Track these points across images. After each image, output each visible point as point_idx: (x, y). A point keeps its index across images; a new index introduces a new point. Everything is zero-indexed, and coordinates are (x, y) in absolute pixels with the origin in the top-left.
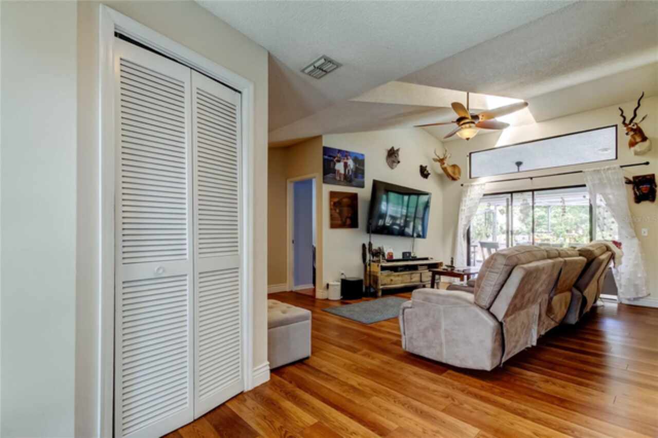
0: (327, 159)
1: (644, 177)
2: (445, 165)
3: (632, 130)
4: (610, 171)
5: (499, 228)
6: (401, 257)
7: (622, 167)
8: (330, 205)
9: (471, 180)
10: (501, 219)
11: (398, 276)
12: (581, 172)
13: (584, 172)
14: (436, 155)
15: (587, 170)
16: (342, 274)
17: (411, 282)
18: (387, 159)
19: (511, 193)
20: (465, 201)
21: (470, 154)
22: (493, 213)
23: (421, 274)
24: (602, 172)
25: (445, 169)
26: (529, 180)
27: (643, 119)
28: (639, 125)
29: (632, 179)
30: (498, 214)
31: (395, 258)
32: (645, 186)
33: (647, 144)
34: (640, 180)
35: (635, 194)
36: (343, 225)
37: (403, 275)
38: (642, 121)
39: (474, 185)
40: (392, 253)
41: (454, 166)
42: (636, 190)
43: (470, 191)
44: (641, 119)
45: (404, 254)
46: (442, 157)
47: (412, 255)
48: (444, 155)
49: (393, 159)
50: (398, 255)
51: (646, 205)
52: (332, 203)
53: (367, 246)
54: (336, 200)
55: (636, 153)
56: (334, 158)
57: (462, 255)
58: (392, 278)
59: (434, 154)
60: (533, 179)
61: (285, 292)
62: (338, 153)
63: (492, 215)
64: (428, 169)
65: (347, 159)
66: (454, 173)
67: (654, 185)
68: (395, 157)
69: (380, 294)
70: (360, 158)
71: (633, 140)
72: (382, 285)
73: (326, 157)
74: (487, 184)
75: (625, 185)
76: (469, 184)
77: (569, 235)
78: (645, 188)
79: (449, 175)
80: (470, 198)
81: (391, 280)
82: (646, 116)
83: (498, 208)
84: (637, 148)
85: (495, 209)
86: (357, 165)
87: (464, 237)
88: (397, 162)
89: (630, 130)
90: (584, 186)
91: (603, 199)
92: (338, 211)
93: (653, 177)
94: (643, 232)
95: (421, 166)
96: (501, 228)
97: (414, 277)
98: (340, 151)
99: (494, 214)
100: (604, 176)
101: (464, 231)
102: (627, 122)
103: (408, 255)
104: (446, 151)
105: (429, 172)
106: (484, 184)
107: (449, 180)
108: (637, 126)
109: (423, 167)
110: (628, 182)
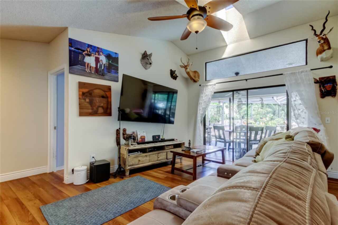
0: (74, 51)
1: (328, 77)
2: (188, 70)
3: (323, 38)
4: (303, 74)
5: (225, 116)
6: (151, 140)
7: (312, 70)
8: (79, 94)
9: (206, 82)
10: (226, 111)
11: (146, 156)
12: (282, 74)
13: (284, 74)
14: (182, 62)
15: (286, 73)
16: (93, 157)
17: (157, 160)
18: (141, 61)
19: (233, 91)
20: (202, 97)
21: (206, 63)
22: (222, 107)
23: (167, 152)
24: (297, 74)
25: (188, 73)
26: (245, 81)
27: (331, 30)
28: (327, 36)
29: (318, 79)
30: (225, 107)
31: (146, 140)
32: (329, 85)
33: (331, 51)
34: (325, 80)
35: (321, 90)
36: (94, 113)
37: (149, 155)
38: (329, 32)
39: (208, 85)
40: (144, 136)
41: (195, 72)
42: (322, 88)
43: (206, 90)
44: (329, 31)
45: (154, 137)
46: (186, 64)
47: (161, 137)
48: (188, 63)
49: (146, 60)
50: (149, 138)
51: (329, 99)
52: (81, 93)
53: (121, 132)
54: (85, 90)
55: (322, 60)
56: (84, 51)
57: (200, 135)
58: (140, 158)
59: (181, 62)
60: (248, 80)
61: (45, 174)
62: (88, 47)
63: (221, 109)
64: (176, 73)
65: (99, 54)
66: (195, 77)
67: (335, 84)
68: (148, 59)
69: (127, 173)
70: (114, 56)
71: (321, 48)
72: (129, 166)
73: (73, 49)
74: (216, 84)
75: (314, 84)
76: (205, 84)
77: (262, 121)
78: (329, 86)
79: (191, 78)
80: (206, 94)
81: (139, 161)
82: (333, 28)
83: (225, 105)
84: (324, 55)
85: (223, 105)
86: (110, 62)
87: (201, 122)
88: (149, 63)
89: (321, 38)
90: (284, 85)
91: (298, 95)
92: (87, 100)
93: (334, 78)
94: (326, 120)
95: (171, 70)
96: (226, 116)
97: (161, 156)
98: (89, 46)
99: (223, 109)
100: (299, 77)
101: (201, 118)
102: (318, 33)
103: (157, 137)
104: (189, 60)
105: (177, 75)
106: (215, 85)
107: (192, 82)
108: (326, 36)
109: (173, 71)
110: (316, 82)
